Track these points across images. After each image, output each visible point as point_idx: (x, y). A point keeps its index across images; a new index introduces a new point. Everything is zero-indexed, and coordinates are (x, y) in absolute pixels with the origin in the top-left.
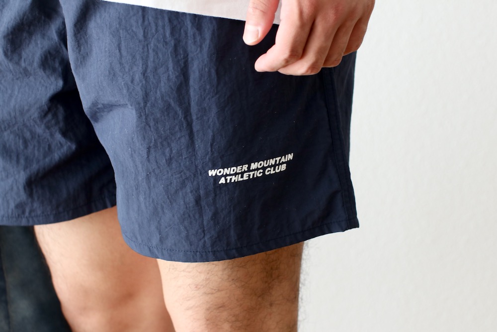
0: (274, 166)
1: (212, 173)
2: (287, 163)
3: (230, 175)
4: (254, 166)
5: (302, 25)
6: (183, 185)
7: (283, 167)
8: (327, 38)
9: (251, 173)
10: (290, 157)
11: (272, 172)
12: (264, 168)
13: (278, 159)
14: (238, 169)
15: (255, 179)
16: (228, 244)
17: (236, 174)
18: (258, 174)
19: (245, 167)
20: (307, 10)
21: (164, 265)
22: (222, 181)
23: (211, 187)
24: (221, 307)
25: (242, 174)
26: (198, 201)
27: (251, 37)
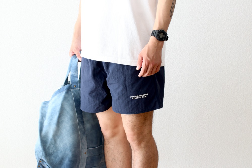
0: (144, 96)
1: (131, 97)
2: (147, 95)
3: (134, 97)
4: (139, 96)
5: (146, 67)
6: (125, 99)
7: (146, 96)
8: (151, 69)
9: (139, 97)
10: (147, 94)
11: (143, 97)
12: (141, 96)
13: (144, 95)
14: (136, 96)
15: (139, 99)
16: (134, 111)
17: (135, 97)
18: (140, 97)
19: (137, 96)
20: (147, 64)
21: (123, 116)
22: (133, 99)
23: (131, 100)
24: (135, 126)
25: (137, 97)
26: (128, 102)
27: (138, 69)
